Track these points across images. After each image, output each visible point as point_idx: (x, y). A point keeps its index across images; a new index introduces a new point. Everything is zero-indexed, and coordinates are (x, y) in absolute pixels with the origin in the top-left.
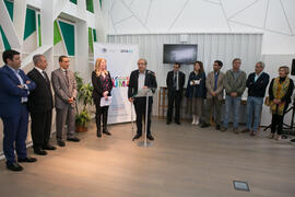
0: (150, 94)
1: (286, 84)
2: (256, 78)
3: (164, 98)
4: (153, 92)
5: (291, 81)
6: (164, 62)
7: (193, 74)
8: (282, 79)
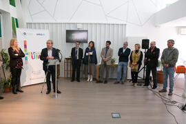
0: (58, 63)
1: (139, 54)
2: (124, 51)
3: (67, 65)
4: (60, 61)
5: (141, 52)
6: (67, 42)
7: (87, 49)
8: (137, 51)
